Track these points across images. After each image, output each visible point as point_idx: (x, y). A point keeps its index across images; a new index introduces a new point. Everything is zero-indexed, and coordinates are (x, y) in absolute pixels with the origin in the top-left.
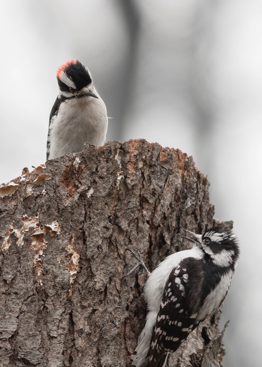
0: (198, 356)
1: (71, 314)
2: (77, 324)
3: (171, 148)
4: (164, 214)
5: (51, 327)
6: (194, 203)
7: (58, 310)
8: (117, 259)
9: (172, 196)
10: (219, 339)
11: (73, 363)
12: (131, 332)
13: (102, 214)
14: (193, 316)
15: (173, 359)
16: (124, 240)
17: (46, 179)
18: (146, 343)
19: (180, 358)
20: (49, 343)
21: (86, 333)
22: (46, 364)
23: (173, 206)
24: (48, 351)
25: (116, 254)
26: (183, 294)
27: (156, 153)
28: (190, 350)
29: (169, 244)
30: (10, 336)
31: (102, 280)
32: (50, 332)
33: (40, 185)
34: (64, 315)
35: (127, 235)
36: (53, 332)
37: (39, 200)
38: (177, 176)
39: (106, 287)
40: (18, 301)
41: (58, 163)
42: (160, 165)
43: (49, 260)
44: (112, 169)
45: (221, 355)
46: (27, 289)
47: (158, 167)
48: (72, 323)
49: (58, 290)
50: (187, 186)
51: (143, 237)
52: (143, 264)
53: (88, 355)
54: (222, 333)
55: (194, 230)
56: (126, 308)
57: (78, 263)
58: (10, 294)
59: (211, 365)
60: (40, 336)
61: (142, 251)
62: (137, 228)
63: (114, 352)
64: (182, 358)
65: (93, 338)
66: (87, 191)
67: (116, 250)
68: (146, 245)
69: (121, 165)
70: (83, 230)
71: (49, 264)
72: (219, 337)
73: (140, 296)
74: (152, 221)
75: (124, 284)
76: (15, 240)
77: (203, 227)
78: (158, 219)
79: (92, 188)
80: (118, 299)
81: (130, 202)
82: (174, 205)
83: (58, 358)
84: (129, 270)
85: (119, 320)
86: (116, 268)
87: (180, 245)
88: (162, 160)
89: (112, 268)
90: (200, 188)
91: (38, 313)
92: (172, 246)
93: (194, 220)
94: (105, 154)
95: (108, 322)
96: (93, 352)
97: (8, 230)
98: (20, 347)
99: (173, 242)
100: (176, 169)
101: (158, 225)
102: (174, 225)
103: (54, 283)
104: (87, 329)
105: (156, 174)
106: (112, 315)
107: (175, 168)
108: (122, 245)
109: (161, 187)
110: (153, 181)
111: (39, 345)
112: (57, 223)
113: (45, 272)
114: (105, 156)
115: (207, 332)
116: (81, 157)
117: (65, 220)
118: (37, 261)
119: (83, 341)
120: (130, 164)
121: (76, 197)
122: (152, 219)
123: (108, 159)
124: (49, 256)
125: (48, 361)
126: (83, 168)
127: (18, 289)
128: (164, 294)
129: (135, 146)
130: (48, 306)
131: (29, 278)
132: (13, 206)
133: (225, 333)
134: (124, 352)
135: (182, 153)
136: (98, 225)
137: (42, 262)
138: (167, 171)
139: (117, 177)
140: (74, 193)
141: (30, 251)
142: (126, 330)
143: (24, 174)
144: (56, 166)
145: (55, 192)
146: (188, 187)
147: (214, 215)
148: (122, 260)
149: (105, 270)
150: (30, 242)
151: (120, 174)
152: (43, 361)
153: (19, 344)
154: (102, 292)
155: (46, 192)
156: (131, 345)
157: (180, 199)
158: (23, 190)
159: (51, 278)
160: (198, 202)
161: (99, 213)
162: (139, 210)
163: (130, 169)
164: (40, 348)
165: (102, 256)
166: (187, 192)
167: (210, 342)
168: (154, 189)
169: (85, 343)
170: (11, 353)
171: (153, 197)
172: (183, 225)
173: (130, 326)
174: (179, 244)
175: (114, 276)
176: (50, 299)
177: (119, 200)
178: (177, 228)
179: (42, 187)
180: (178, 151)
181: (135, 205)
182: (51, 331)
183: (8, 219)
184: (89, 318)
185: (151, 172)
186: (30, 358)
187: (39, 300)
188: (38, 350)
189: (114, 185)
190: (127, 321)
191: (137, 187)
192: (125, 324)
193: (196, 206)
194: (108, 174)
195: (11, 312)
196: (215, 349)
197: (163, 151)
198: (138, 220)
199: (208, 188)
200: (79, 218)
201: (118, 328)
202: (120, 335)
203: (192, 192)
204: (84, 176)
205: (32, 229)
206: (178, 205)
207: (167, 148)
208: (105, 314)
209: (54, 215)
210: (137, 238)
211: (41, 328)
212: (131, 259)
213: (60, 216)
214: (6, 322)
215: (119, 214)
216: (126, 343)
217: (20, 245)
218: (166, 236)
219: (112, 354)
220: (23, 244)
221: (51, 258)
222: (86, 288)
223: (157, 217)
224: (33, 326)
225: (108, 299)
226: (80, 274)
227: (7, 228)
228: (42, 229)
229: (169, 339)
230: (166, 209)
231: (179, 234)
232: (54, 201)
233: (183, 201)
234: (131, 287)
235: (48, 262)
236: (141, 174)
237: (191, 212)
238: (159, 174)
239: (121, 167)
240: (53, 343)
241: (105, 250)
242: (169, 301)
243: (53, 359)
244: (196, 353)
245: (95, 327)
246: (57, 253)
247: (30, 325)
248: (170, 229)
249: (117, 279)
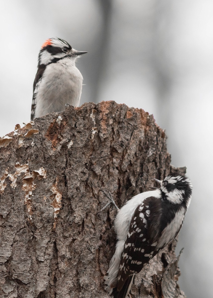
0: (158, 277)
1: (55, 243)
2: (60, 251)
3: (135, 108)
4: (130, 161)
5: (39, 254)
6: (155, 153)
7: (44, 239)
8: (92, 198)
9: (137, 147)
10: (176, 263)
11: (57, 282)
12: (104, 257)
13: (80, 162)
14: (154, 245)
15: (138, 279)
16: (98, 182)
17: (34, 134)
18: (116, 266)
19: (144, 278)
20: (37, 266)
21: (67, 258)
22: (35, 283)
23: (138, 155)
24: (36, 273)
25: (92, 194)
26: (145, 226)
27: (123, 112)
28: (152, 271)
29: (134, 186)
30: (6, 261)
31: (81, 216)
32: (38, 258)
33: (30, 138)
34: (49, 244)
35: (100, 178)
36: (41, 257)
37: (29, 151)
38: (140, 131)
39: (83, 220)
40: (12, 233)
41: (44, 121)
42: (127, 122)
43: (37, 199)
44: (88, 125)
45: (177, 276)
46: (19, 222)
47: (126, 123)
48: (56, 250)
49: (44, 223)
50: (149, 139)
51: (114, 180)
52: (114, 202)
53: (69, 276)
54: (178, 258)
55: (155, 174)
56: (100, 238)
57: (60, 202)
58: (6, 227)
59: (169, 284)
60: (30, 260)
61: (112, 192)
62: (108, 173)
63: (90, 274)
64: (145, 278)
65: (73, 262)
66: (67, 143)
67: (91, 191)
68: (116, 187)
69: (95, 122)
70: (65, 175)
72: (175, 261)
73: (111, 228)
74: (120, 167)
75: (98, 218)
76: (9, 183)
77: (162, 172)
78: (125, 165)
79: (71, 141)
80: (93, 231)
81: (102, 152)
83: (45, 278)
84: (102, 207)
85: (94, 247)
86: (91, 206)
87: (143, 187)
88: (128, 118)
89: (88, 206)
90: (159, 140)
91: (28, 242)
92: (137, 188)
93: (154, 166)
94: (82, 113)
95: (85, 250)
96: (73, 273)
98: (14, 270)
99: (138, 185)
101: (125, 170)
102: (138, 170)
103: (41, 217)
104: (68, 255)
105: (123, 129)
106: (88, 244)
107: (139, 124)
108: (96, 187)
109: (128, 140)
110: (121, 134)
111: (30, 268)
112: (43, 169)
113: (34, 209)
114: (82, 115)
115: (165, 257)
116: (63, 116)
117: (50, 167)
118: (27, 200)
119: (65, 265)
120: (102, 121)
121: (59, 148)
122: (120, 166)
123: (85, 117)
125: (37, 281)
126: (64, 125)
127: (12, 223)
128: (131, 226)
129: (106, 107)
130: (36, 237)
131: (21, 214)
132: (8, 155)
133: (180, 258)
134: (98, 274)
135: (144, 112)
136: (77, 171)
137: (32, 201)
138: (132, 127)
139: (92, 131)
140: (57, 144)
141: (22, 192)
142: (100, 256)
143: (17, 129)
144: (42, 123)
145: (42, 144)
146: (149, 140)
147: (171, 162)
148: (96, 199)
149: (82, 207)
150: (21, 184)
151: (95, 130)
152: (32, 281)
153: (13, 268)
154: (80, 225)
155: (34, 144)
156: (104, 267)
157: (143, 149)
158: (16, 142)
159: (39, 214)
160: (158, 152)
161: (77, 161)
162: (110, 159)
163: (103, 125)
164: (30, 270)
165: (80, 195)
166: (149, 144)
167: (168, 265)
168: (122, 141)
169: (66, 267)
170: (7, 274)
171: (121, 148)
172: (145, 171)
173: (103, 252)
175: (90, 212)
176: (38, 230)
177: (94, 150)
178: (141, 172)
179: (31, 139)
180: (141, 110)
181: (106, 155)
183: (3, 166)
184: (70, 246)
185: (120, 127)
186: (22, 279)
187: (29, 232)
188: (29, 272)
189: (90, 138)
190: (100, 249)
191: (108, 140)
193: (156, 155)
194: (84, 130)
195: (6, 241)
196: (172, 271)
197: (130, 111)
198: (109, 167)
199: (166, 141)
200: (61, 165)
201: (93, 254)
202: (95, 260)
203: (153, 144)
204: (65, 131)
205: (23, 174)
206: (142, 154)
207: (132, 108)
208: (82, 243)
209: (41, 162)
210: (109, 181)
211: (31, 254)
212: (104, 198)
213: (46, 163)
214: (2, 250)
215: (94, 162)
216: (99, 267)
217: (14, 187)
218: (132, 179)
219: (89, 275)
220: (16, 186)
221: (38, 197)
222: (67, 221)
223: (125, 164)
224: (24, 253)
225: (85, 230)
226: (62, 211)
227: (3, 174)
228: (31, 174)
229: (134, 263)
230: (132, 158)
231: (143, 178)
232: (41, 151)
233: (146, 151)
234: (104, 221)
235: (37, 201)
236: (111, 129)
237: (152, 160)
238: (126, 129)
239: (95, 124)
240: (41, 266)
241: (82, 191)
242: (135, 232)
243: (41, 279)
244: (157, 274)
245: (75, 253)
246: (43, 193)
247: (22, 252)
248: (135, 174)
249: (92, 214)
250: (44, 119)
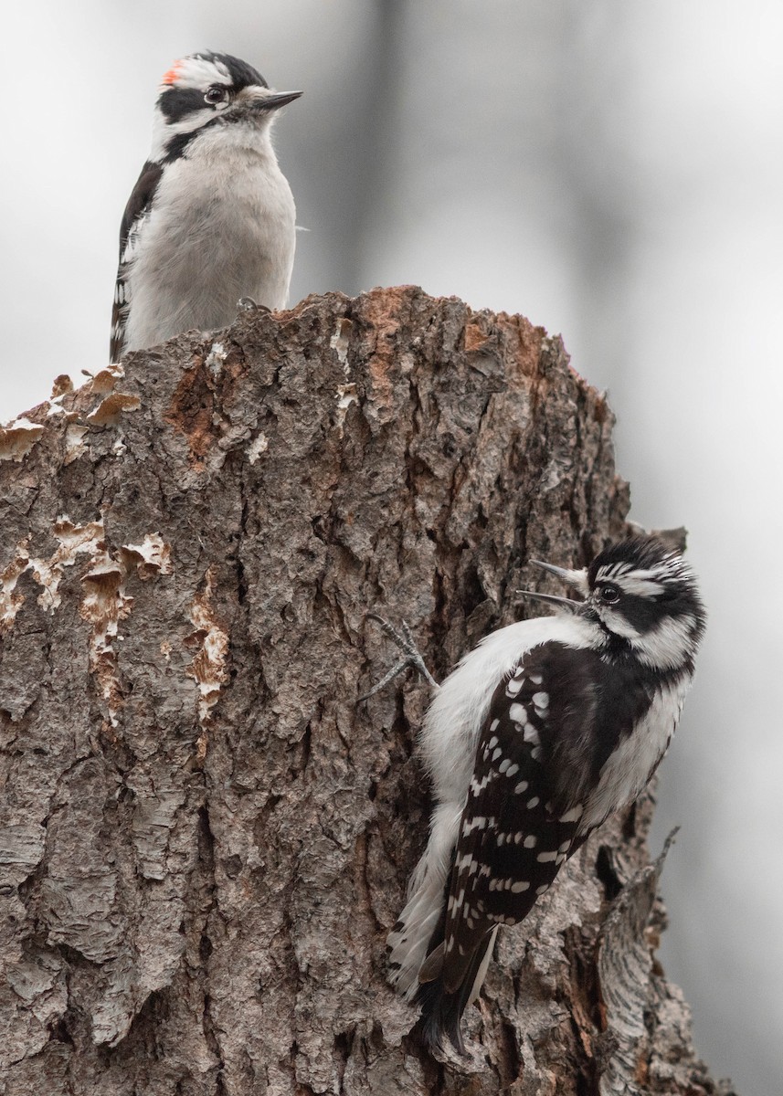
0: (586, 933)
1: (203, 812)
2: (222, 842)
3: (497, 311)
4: (480, 508)
5: (145, 852)
6: (569, 476)
7: (164, 800)
8: (341, 647)
9: (503, 455)
10: (649, 883)
11: (214, 957)
12: (386, 864)
13: (294, 512)
14: (571, 816)
15: (511, 942)
16: (360, 588)
17: (124, 409)
19: (533, 940)
20: (139, 896)
21: (250, 868)
22: (130, 962)
23: (506, 486)
24: (135, 922)
25: (338, 630)
26: (534, 754)
27: (452, 328)
28: (562, 914)
29: (495, 598)
30: (23, 879)
31: (297, 710)
32: (141, 866)
33: (107, 428)
34: (182, 815)
35: (369, 572)
36: (151, 864)
37: (105, 473)
38: (516, 395)
39: (308, 728)
40: (45, 775)
41: (161, 361)
42: (465, 364)
43: (137, 651)
44: (323, 376)
45: (655, 930)
46: (72, 738)
47: (461, 368)
48: (207, 839)
49: (164, 739)
50: (546, 425)
51: (419, 580)
52: (420, 659)
53: (256, 933)
54: (659, 864)
55: (570, 557)
56: (369, 793)
57: (223, 660)
58: (22, 753)
59: (624, 960)
60: (114, 877)
61: (415, 622)
62: (399, 554)
63: (335, 925)
64: (538, 939)
65: (271, 883)
66: (247, 443)
67: (336, 618)
68: (427, 603)
69: (347, 365)
70: (238, 560)
71: (138, 663)
72: (647, 875)
73: (409, 755)
74: (443, 530)
75: (362, 720)
76: (34, 591)
77: (598, 547)
78: (461, 524)
79: (262, 435)
80: (345, 767)
81: (376, 474)
82: (510, 481)
83: (167, 943)
84: (376, 679)
85: (349, 827)
86: (337, 674)
87: (528, 603)
88: (471, 348)
89: (326, 674)
90: (585, 431)
91: (106, 808)
92: (505, 607)
93: (569, 526)
94: (301, 333)
95: (314, 835)
96: (271, 923)
97: (14, 562)
98: (53, 912)
99: (507, 595)
100: (515, 375)
101: (461, 542)
102: (509, 543)
103: (152, 718)
104: (253, 857)
105: (453, 391)
106: (327, 814)
107: (511, 371)
108: (354, 605)
109: (469, 430)
110: (446, 410)
111: (111, 906)
112: (159, 539)
113: (127, 688)
114: (299, 338)
115: (612, 863)
116: (229, 342)
117: (182, 531)
118: (99, 655)
119: (242, 893)
120: (375, 362)
121: (216, 461)
122: (443, 527)
123: (311, 345)
124: (136, 638)
125: (138, 951)
126: (235, 376)
127: (44, 739)
128: (480, 753)
129: (389, 308)
130: (135, 789)
131: (79, 705)
132: (27, 489)
133: (667, 864)
134: (363, 924)
135: (530, 326)
136: (283, 545)
137: (117, 657)
138: (486, 383)
139: (338, 399)
140: (209, 449)
141: (79, 626)
142: (370, 858)
143: (59, 394)
144: (154, 369)
145: (152, 446)
146: (550, 429)
147: (631, 511)
148: (354, 649)
149: (304, 678)
150: (78, 596)
151: (347, 393)
152: (121, 954)
153: (51, 904)
154: (296, 744)
155: (125, 447)
156: (384, 901)
157: (527, 464)
158: (56, 442)
159: (144, 705)
160: (581, 473)
161: (283, 510)
162: (404, 500)
163: (377, 377)
164: (114, 913)
165: (295, 636)
166: (547, 444)
167: (622, 890)
168: (448, 435)
169: (247, 899)
170: (27, 929)
171: (447, 459)
172: (535, 543)
173: (381, 845)
174: (525, 600)
175: (332, 697)
176: (142, 766)
177: (344, 468)
178: (518, 550)
179: (113, 432)
180: (518, 320)
181: (391, 485)
182: (145, 864)
183: (11, 529)
184: (259, 822)
185: (439, 383)
186: (85, 945)
187: (108, 772)
188: (108, 919)
189: (329, 425)
190: (371, 832)
191: (398, 429)
192: (366, 839)
193: (574, 485)
194: (309, 393)
195: (24, 807)
196: (636, 911)
197: (475, 322)
198: (401, 529)
199: (609, 432)
200: (226, 525)
201: (345, 852)
202: (353, 872)
203: (563, 444)
204: (239, 399)
205: (83, 559)
206: (521, 484)
207: (485, 312)
208: (305, 811)
209: (149, 516)
210: (400, 581)
211: (117, 855)
212: (382, 643)
213: (168, 517)
214: (9, 838)
215: (345, 512)
216: (369, 898)
217: (49, 606)
218: (487, 576)
219: (330, 929)
220: (57, 603)
221: (141, 643)
222: (249, 732)
223: (459, 520)
224: (92, 848)
225: (316, 765)
226: (229, 693)
227: (11, 558)
228: (113, 558)
229: (499, 887)
230: (486, 496)
231: (526, 569)
232: (150, 474)
233: (537, 470)
234: (383, 730)
235: (134, 657)
236: (408, 392)
237: (561, 503)
238: (463, 391)
239: (348, 371)
240: (152, 897)
241: (304, 619)
242: (495, 775)
243: (152, 945)
244: (580, 925)
245: (277, 850)
246: (159, 629)
247: (83, 845)
248: (499, 554)
249: (342, 705)
250: (159, 357)
